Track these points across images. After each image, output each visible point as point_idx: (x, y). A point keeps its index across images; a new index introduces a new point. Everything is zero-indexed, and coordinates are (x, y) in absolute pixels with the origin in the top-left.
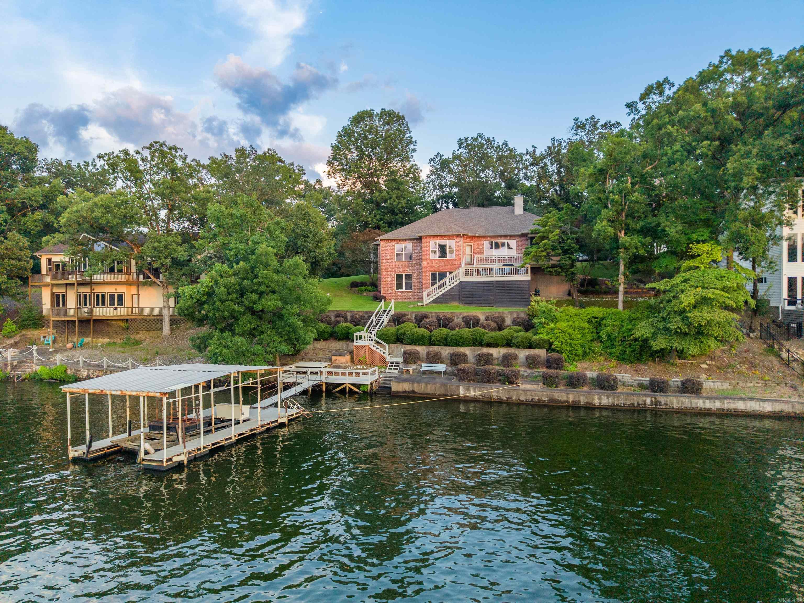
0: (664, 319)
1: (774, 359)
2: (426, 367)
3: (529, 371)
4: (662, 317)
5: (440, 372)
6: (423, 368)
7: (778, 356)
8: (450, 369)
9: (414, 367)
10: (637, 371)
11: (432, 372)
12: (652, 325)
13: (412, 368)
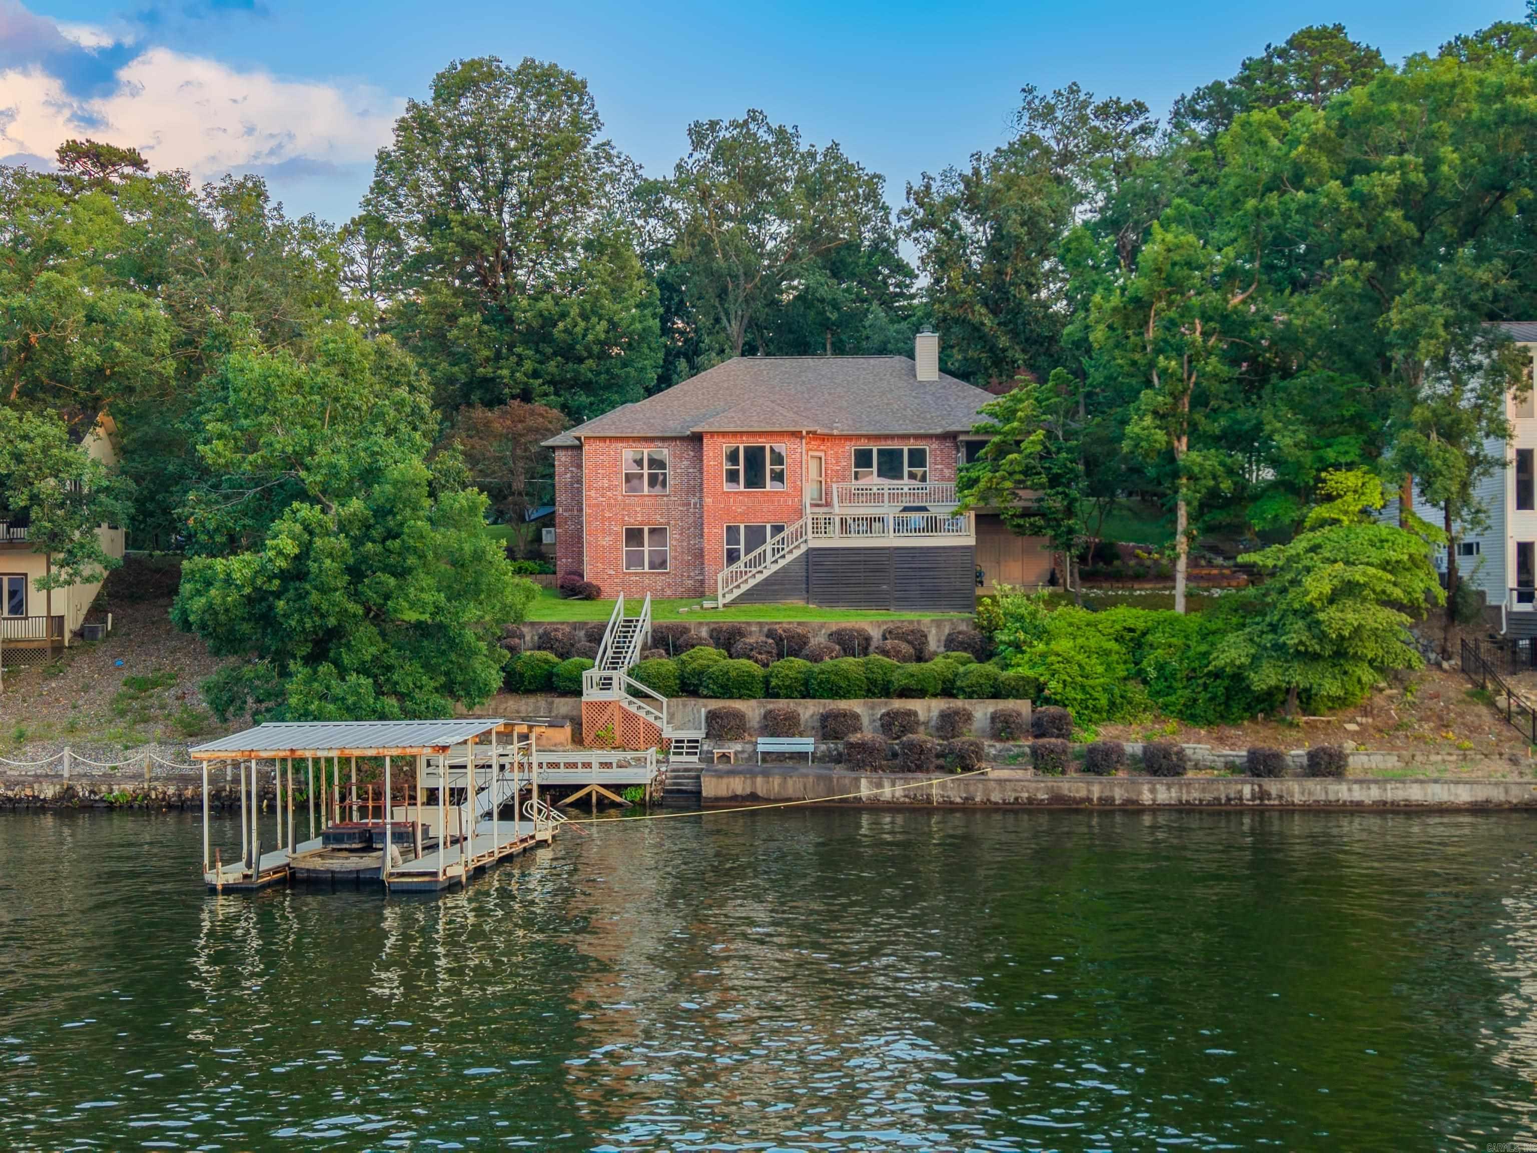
0: (1274, 628)
1: (1483, 710)
2: (766, 744)
3: (998, 745)
4: (1270, 624)
5: (801, 757)
6: (760, 748)
7: (1492, 704)
8: (823, 747)
9: (738, 747)
10: (1221, 740)
11: (781, 757)
12: (1251, 640)
13: (733, 748)
